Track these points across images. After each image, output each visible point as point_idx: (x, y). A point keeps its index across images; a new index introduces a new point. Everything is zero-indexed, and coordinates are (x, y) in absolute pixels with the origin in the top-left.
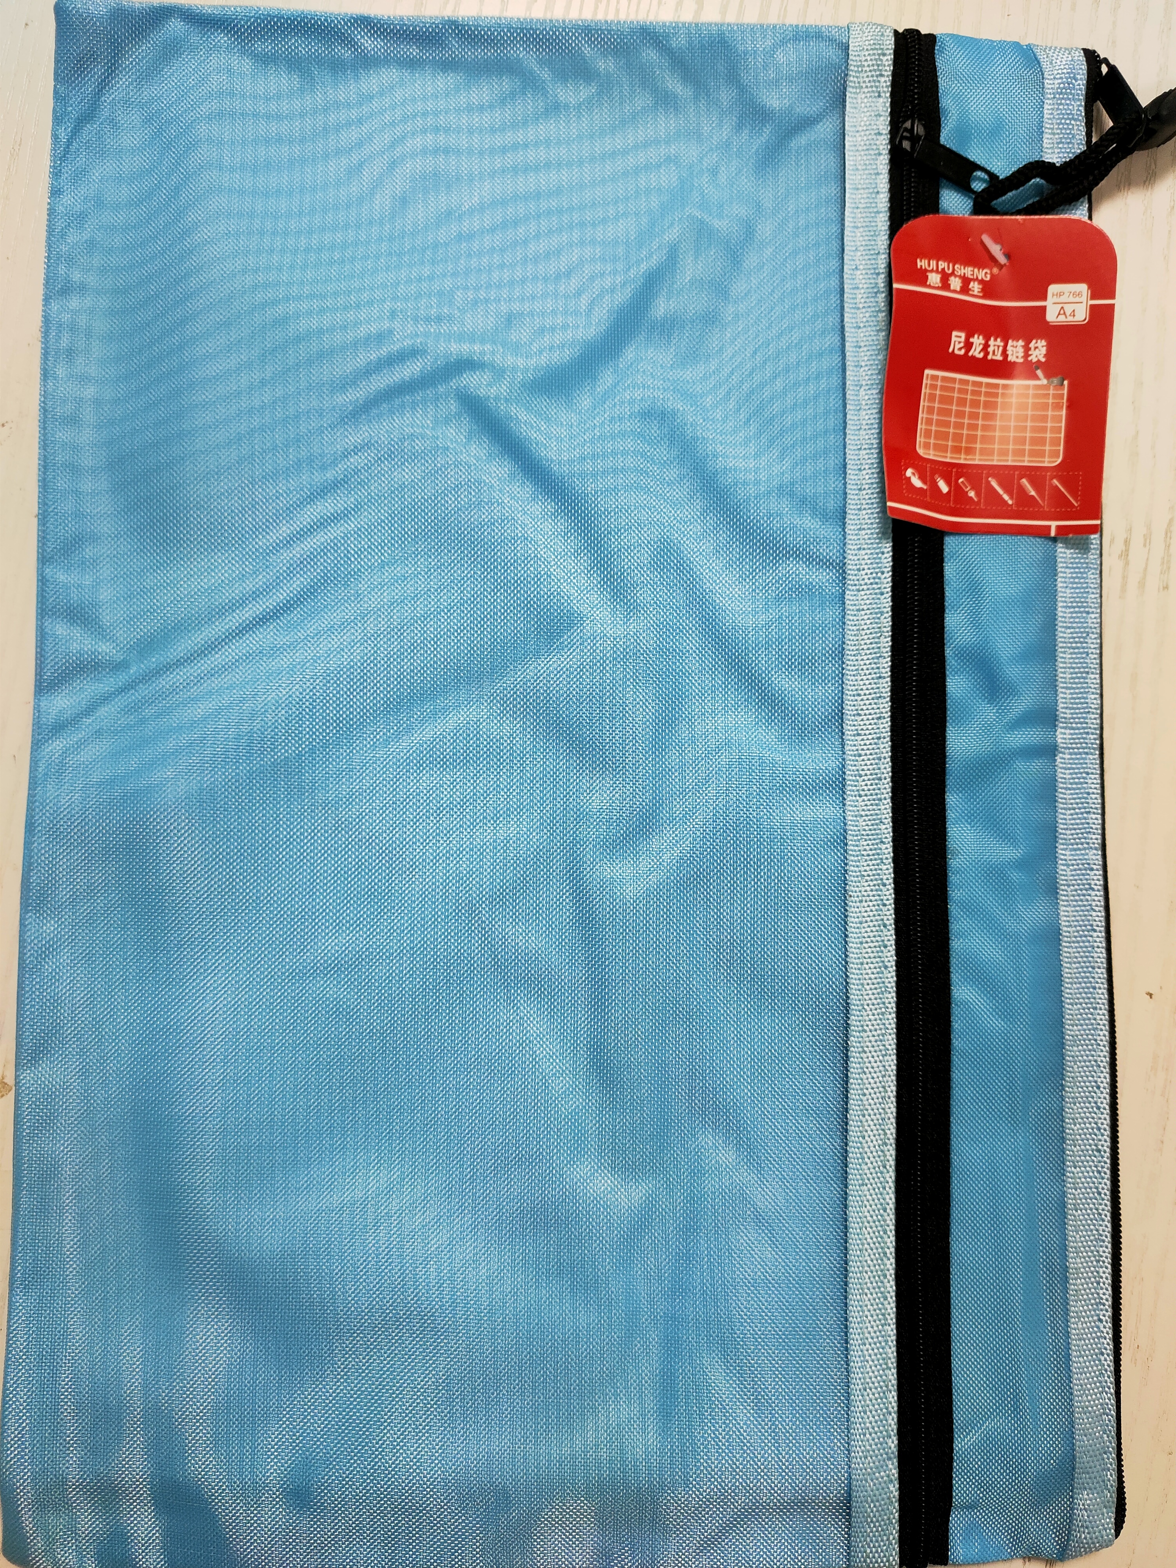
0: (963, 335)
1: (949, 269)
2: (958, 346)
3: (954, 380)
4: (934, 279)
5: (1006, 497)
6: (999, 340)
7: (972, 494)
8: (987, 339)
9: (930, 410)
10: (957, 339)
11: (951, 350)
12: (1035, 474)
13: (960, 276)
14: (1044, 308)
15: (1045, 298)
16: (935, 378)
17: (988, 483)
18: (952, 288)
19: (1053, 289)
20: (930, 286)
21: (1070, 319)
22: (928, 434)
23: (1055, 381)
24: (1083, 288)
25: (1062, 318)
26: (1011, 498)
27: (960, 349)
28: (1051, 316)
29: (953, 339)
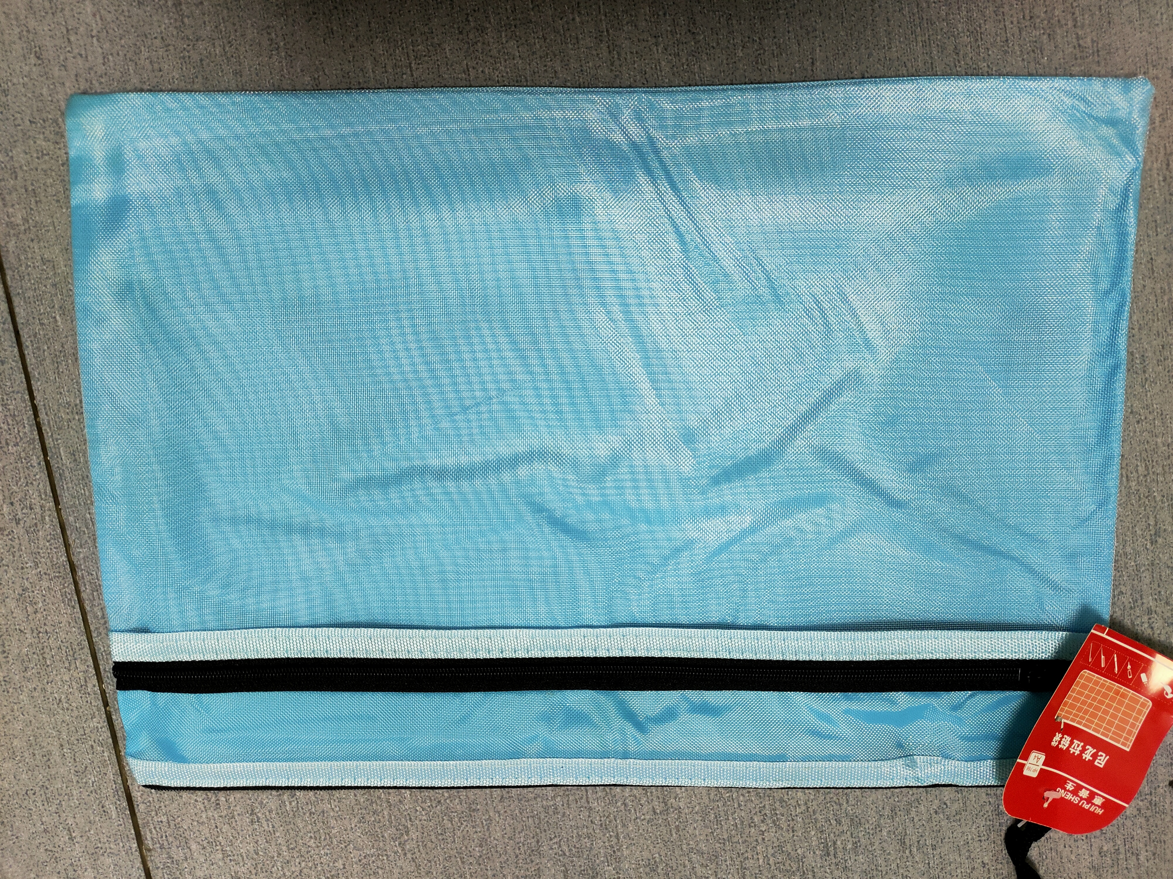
0: (1096, 763)
1: (1083, 803)
2: (1102, 758)
3: (1111, 738)
4: (1098, 801)
5: (1116, 659)
6: (1071, 752)
7: (1129, 667)
8: (1080, 755)
9: (1133, 726)
10: (1101, 761)
11: (1108, 757)
12: (1096, 668)
13: (1078, 796)
14: (1044, 764)
15: (1041, 769)
16: (1124, 744)
17: (1118, 671)
18: (1088, 792)
19: (1035, 775)
20: (1104, 797)
21: (1037, 755)
22: (1140, 712)
23: (1059, 720)
24: (1026, 772)
25: (1040, 756)
26: (1114, 658)
27: (1101, 756)
28: (1043, 757)
29: (1103, 763)
